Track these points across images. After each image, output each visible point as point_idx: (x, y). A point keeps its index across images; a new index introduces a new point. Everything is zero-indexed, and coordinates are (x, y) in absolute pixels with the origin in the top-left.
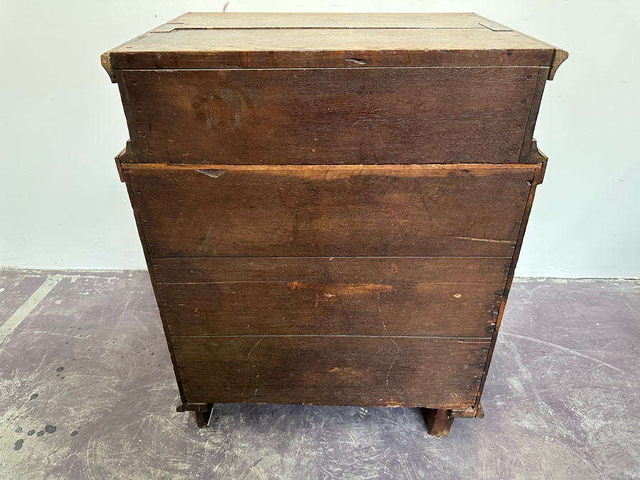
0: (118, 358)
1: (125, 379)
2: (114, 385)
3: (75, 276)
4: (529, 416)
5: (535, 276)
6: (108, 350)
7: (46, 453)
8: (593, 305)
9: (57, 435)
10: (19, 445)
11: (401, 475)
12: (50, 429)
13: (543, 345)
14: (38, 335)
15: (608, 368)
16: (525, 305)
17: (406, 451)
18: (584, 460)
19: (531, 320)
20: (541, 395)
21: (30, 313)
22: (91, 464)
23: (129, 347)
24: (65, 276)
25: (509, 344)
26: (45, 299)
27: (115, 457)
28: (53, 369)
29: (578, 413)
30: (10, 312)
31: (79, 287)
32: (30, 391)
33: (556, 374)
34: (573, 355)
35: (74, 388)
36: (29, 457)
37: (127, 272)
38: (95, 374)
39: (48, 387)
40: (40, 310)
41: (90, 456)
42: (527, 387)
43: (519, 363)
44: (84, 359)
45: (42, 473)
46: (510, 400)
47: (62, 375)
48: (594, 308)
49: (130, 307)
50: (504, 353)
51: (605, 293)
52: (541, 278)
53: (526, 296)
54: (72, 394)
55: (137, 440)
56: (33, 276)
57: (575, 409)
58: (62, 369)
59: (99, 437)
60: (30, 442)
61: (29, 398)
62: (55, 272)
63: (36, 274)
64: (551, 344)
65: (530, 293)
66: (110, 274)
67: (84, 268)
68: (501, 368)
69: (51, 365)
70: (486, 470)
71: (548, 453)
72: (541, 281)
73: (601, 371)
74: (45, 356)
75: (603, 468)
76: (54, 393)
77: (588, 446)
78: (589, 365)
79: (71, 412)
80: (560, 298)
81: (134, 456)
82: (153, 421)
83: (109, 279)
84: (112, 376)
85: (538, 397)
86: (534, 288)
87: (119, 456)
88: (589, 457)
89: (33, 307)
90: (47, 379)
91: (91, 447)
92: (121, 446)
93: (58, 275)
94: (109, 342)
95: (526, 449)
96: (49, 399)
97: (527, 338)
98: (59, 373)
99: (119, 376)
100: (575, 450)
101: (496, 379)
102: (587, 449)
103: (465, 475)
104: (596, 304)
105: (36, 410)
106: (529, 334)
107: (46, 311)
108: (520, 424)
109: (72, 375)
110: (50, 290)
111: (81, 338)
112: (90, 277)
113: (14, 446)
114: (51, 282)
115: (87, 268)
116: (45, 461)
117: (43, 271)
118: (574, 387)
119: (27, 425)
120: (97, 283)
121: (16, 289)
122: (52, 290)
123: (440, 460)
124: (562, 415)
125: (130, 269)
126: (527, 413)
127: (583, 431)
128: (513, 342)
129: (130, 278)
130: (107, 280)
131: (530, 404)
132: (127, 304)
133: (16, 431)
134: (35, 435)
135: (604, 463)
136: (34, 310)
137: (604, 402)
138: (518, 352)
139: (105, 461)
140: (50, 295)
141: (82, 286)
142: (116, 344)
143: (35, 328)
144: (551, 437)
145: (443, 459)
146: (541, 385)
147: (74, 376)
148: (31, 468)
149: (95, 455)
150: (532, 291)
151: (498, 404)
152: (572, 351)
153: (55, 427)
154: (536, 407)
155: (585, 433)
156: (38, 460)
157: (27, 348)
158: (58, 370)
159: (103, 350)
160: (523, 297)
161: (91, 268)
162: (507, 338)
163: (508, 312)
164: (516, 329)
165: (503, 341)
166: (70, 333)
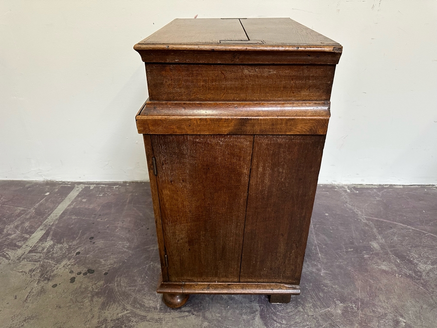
0: (127, 232)
1: (133, 243)
2: (126, 247)
3: (92, 185)
4: (384, 263)
5: (382, 184)
6: (120, 227)
7: (90, 284)
8: (420, 200)
9: (95, 274)
10: (73, 280)
11: (309, 296)
12: (90, 271)
13: (391, 224)
14: (75, 219)
15: (432, 236)
16: (377, 201)
17: (310, 282)
18: (421, 287)
19: (382, 209)
20: (391, 251)
21: (68, 206)
22: (119, 291)
23: (133, 225)
24: (86, 185)
25: (369, 223)
26: (75, 198)
27: (133, 286)
28: (87, 238)
29: (415, 261)
30: (54, 206)
31: (96, 191)
32: (75, 250)
33: (400, 240)
34: (410, 229)
35: (102, 249)
36: (80, 287)
37: (125, 183)
38: (114, 241)
39: (85, 248)
40: (74, 204)
41: (117, 286)
42: (382, 247)
43: (376, 234)
44: (105, 232)
45: (89, 295)
46: (372, 254)
47: (94, 241)
48: (421, 202)
49: (130, 202)
50: (366, 228)
51: (427, 193)
52: (386, 185)
53: (378, 196)
54: (101, 252)
55: (145, 277)
56: (66, 185)
57: (413, 259)
58: (92, 238)
59: (121, 275)
60: (79, 278)
61: (75, 254)
62: (79, 183)
63: (68, 184)
64: (395, 223)
65: (380, 194)
66: (115, 184)
68: (365, 236)
69: (85, 236)
70: (361, 293)
71: (398, 284)
72: (386, 186)
73: (428, 238)
75: (433, 292)
76: (90, 251)
77: (423, 279)
78: (420, 234)
79: (101, 262)
80: (399, 197)
81: (144, 286)
82: (154, 267)
83: (115, 187)
84: (124, 242)
85: (390, 253)
86: (382, 190)
87: (135, 286)
88: (424, 286)
89: (69, 203)
90: (84, 244)
91: (117, 281)
92: (136, 281)
93: (82, 185)
94: (120, 222)
95: (385, 281)
96: (87, 254)
97: (380, 219)
99: (129, 242)
100: (415, 282)
101: (363, 242)
102: (422, 281)
103: (349, 296)
104: (422, 200)
105: (80, 261)
106: (381, 217)
107: (77, 205)
108: (380, 267)
110: (78, 194)
111: (102, 220)
112: (102, 185)
113: (70, 281)
114: (78, 189)
115: (99, 181)
116: (90, 289)
117: (72, 182)
118: (411, 247)
119: (76, 269)
120: (107, 189)
121: (57, 193)
122: (79, 193)
123: (332, 287)
124: (405, 262)
125: (127, 180)
126: (384, 261)
127: (419, 271)
128: (372, 221)
129: (128, 186)
130: (113, 188)
131: (385, 256)
132: (128, 201)
133: (70, 273)
134: (82, 275)
135: (433, 288)
136: (70, 205)
137: (430, 255)
138: (375, 227)
139: (127, 289)
140: (78, 196)
141: (98, 191)
142: (124, 223)
143: (72, 215)
144: (400, 275)
145: (334, 286)
146: (391, 245)
147: (101, 242)
148: (82, 293)
149: (120, 285)
150: (381, 192)
151: (365, 256)
152: (409, 227)
153: (94, 271)
154: (389, 258)
155: (421, 272)
156: (86, 288)
157: (69, 227)
158: (90, 239)
160: (376, 196)
161: (102, 180)
162: (368, 219)
163: (367, 204)
164: (373, 214)
165: (365, 221)
166: (94, 218)
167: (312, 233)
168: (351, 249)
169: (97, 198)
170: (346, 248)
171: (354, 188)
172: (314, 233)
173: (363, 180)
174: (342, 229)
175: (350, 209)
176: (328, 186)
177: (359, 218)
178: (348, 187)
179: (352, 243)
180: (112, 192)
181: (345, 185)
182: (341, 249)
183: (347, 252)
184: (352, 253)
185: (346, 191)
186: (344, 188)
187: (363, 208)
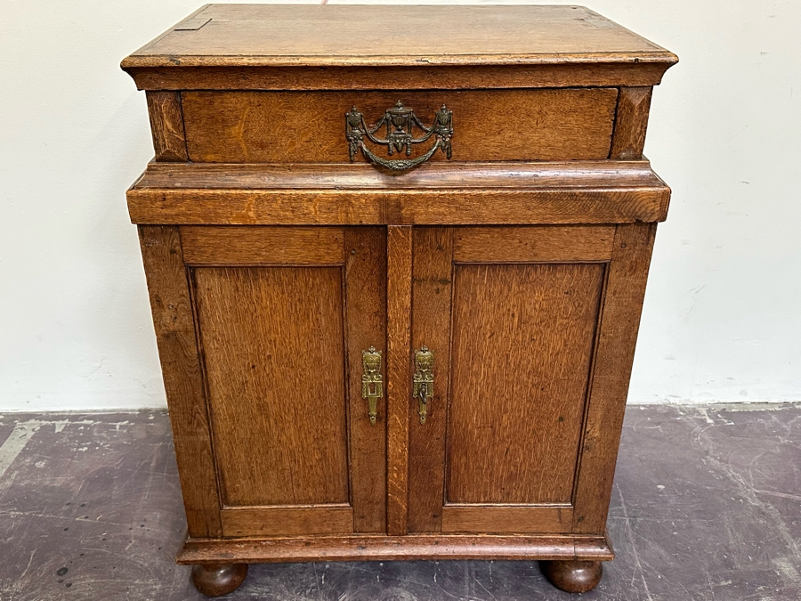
0: (154, 551)
1: (170, 582)
2: (153, 593)
3: (61, 422)
5: (791, 400)
6: (135, 538)
14: (17, 518)
16: (781, 446)
19: (795, 469)
23: (168, 532)
24: (44, 423)
25: (766, 507)
26: (17, 460)
28: (50, 572)
31: (70, 439)
37: (145, 412)
38: (121, 577)
40: (13, 477)
43: (787, 536)
44: (98, 553)
46: (780, 593)
47: (68, 581)
49: (159, 468)
50: (761, 521)
53: (783, 432)
58: (65, 570)
62: (26, 417)
65: (787, 427)
66: (119, 416)
67: (74, 409)
68: (759, 544)
69: (46, 566)
74: (34, 552)
83: (118, 425)
84: (148, 579)
86: (792, 419)
90: (44, 588)
93: (33, 421)
94: (135, 524)
97: (792, 496)
98: (62, 578)
99: (160, 579)
101: (754, 561)
106: (795, 491)
107: (22, 480)
109: (84, 579)
110: (23, 446)
111: (87, 520)
112: (85, 422)
114: (23, 433)
115: (78, 409)
117: (8, 415)
120: (99, 432)
122: (27, 445)
125: (150, 407)
128: (773, 503)
129: (151, 421)
130: (114, 427)
132: (153, 464)
138: (782, 519)
140: (24, 453)
141: (75, 438)
142: (146, 528)
143: (11, 506)
147: (87, 581)
150: (790, 423)
158: (59, 573)
159: (126, 539)
160: (777, 434)
161: (84, 408)
162: (762, 498)
163: (757, 457)
164: (773, 483)
165: (757, 503)
166: (67, 513)
167: (628, 541)
168: (727, 580)
169: (72, 458)
170: (716, 579)
171: (723, 412)
172: (633, 540)
173: (743, 393)
174: (702, 527)
175: (718, 472)
176: (659, 409)
177: (741, 494)
178: (709, 411)
179: (728, 564)
180: (112, 439)
181: (699, 405)
182: (702, 583)
183: (717, 589)
184: (730, 592)
185: (703, 422)
186: (700, 414)
187: (748, 468)
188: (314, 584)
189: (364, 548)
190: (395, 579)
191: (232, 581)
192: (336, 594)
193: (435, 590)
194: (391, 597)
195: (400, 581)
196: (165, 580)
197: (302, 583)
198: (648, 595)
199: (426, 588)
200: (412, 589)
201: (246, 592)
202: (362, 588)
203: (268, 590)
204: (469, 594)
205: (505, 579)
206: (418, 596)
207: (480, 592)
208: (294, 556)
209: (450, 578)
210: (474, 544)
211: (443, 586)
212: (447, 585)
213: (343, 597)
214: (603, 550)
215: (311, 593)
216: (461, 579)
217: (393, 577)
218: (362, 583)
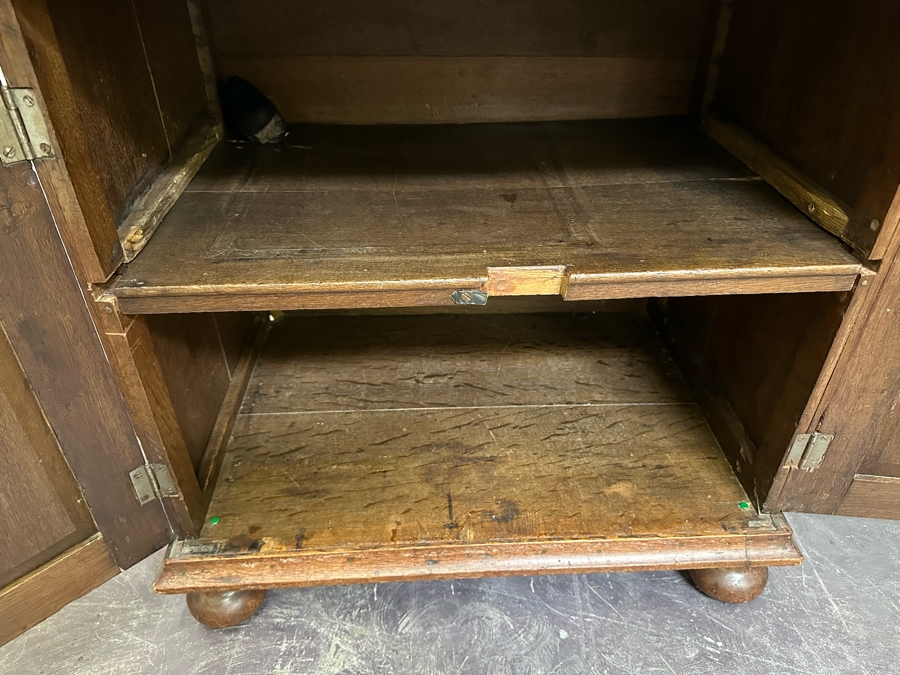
188: (363, 602)
189: (435, 562)
190: (477, 590)
191: (245, 607)
192: (395, 616)
193: (534, 604)
194: (474, 618)
195: (483, 592)
196: (152, 601)
197: (346, 601)
198: (830, 600)
199: (521, 602)
200: (502, 603)
201: (267, 617)
202: (431, 606)
203: (298, 613)
204: (583, 610)
205: (630, 584)
206: (512, 615)
207: (597, 604)
208: (331, 578)
209: (553, 585)
210: (599, 551)
211: (544, 598)
212: (550, 597)
213: (405, 621)
214: (786, 552)
215: (359, 616)
216: (568, 587)
217: (474, 587)
218: (430, 598)
